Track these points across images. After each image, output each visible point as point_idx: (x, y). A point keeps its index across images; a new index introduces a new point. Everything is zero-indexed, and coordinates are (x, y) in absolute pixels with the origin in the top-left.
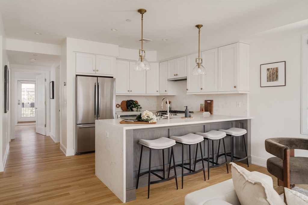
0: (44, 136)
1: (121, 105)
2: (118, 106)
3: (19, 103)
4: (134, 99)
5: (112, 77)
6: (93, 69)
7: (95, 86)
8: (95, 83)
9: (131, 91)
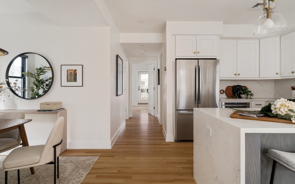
0: (153, 117)
1: (226, 90)
2: (222, 92)
3: (139, 89)
4: (242, 84)
5: (216, 59)
6: (194, 52)
7: (196, 69)
8: (196, 66)
9: (239, 75)
